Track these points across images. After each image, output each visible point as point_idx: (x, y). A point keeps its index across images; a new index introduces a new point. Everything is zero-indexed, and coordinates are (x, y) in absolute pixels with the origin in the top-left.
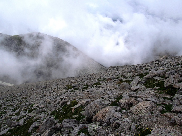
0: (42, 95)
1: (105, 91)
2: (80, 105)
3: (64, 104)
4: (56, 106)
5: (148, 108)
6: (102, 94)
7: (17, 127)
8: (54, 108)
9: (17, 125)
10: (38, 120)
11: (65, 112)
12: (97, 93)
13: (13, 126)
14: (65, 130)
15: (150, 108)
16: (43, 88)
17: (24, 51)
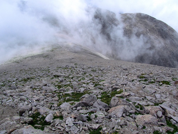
0: (115, 75)
1: (155, 92)
2: (121, 95)
3: (115, 90)
4: (109, 88)
5: (144, 122)
6: (150, 94)
7: (78, 92)
8: (106, 90)
9: (79, 92)
10: (91, 93)
11: (110, 96)
12: (146, 91)
13: (76, 91)
14: (92, 108)
15: (146, 123)
16: (124, 69)
17: (124, 30)
